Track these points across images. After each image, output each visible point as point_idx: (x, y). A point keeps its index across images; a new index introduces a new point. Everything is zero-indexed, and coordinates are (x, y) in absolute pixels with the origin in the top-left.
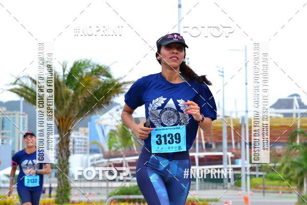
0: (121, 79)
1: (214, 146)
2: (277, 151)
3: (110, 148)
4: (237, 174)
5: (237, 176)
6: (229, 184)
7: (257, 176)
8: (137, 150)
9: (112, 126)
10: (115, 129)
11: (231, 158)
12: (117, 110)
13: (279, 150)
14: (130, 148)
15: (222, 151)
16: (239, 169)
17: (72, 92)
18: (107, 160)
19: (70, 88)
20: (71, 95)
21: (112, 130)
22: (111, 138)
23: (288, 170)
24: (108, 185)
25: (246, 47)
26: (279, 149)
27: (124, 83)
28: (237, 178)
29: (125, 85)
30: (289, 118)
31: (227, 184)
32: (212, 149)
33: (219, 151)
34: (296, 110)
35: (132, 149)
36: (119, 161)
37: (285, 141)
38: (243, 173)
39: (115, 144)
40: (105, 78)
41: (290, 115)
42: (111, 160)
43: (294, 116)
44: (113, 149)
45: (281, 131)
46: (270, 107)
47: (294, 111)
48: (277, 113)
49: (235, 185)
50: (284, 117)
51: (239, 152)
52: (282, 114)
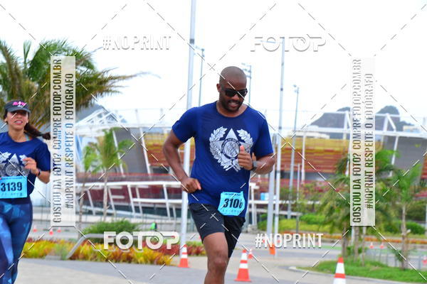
0: (107, 71)
2: (318, 185)
3: (87, 168)
4: (262, 213)
5: (261, 216)
6: (250, 225)
7: (289, 217)
8: (125, 173)
9: (91, 138)
10: (95, 141)
11: (255, 191)
12: (100, 116)
13: (321, 183)
14: (115, 170)
16: (265, 206)
17: (37, 86)
18: (81, 185)
19: (33, 81)
20: (34, 91)
21: (90, 143)
22: (88, 153)
23: (332, 210)
24: (80, 218)
26: (321, 181)
27: (111, 78)
28: (262, 218)
29: (113, 81)
30: (338, 140)
31: (247, 227)
34: (347, 129)
35: (118, 171)
36: (98, 186)
37: (330, 171)
38: (270, 212)
39: (94, 163)
40: (84, 69)
41: (339, 136)
42: (87, 185)
43: (345, 138)
44: (91, 169)
45: (325, 158)
46: (313, 124)
47: (344, 130)
48: (321, 133)
49: (259, 228)
50: (331, 138)
51: (267, 182)
52: (327, 133)
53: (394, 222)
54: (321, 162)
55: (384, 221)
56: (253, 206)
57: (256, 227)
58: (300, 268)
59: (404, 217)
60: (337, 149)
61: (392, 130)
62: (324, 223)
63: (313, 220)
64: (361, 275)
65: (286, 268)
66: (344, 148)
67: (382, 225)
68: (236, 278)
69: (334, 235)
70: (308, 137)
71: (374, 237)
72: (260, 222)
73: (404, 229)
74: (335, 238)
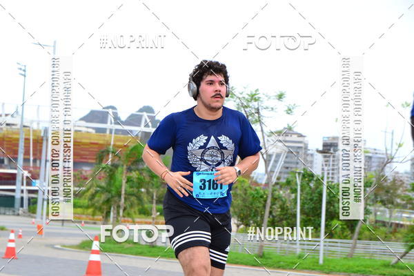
1: (6, 162)
2: (84, 172)
4: (33, 198)
5: (32, 200)
6: (21, 209)
11: (27, 178)
13: (86, 171)
15: (16, 169)
16: (35, 192)
23: (93, 196)
25: (55, 42)
26: (87, 170)
28: (33, 203)
30: (102, 134)
31: (19, 210)
32: (3, 165)
33: (11, 168)
34: (110, 125)
37: (94, 161)
38: (40, 197)
41: (103, 131)
43: (108, 132)
45: (91, 149)
46: (82, 119)
47: (108, 126)
48: (87, 127)
49: (29, 211)
50: (96, 132)
51: (38, 170)
52: (93, 128)
53: (146, 206)
54: (87, 153)
55: (139, 204)
56: (25, 191)
57: (27, 211)
58: (64, 246)
59: (154, 201)
60: (101, 142)
61: (149, 127)
62: (88, 207)
63: (79, 204)
64: (116, 252)
65: (52, 246)
66: (107, 141)
67: (136, 209)
68: (4, 256)
69: (96, 217)
70: (76, 131)
71: (130, 219)
72: (31, 206)
73: (154, 212)
74: (97, 220)
